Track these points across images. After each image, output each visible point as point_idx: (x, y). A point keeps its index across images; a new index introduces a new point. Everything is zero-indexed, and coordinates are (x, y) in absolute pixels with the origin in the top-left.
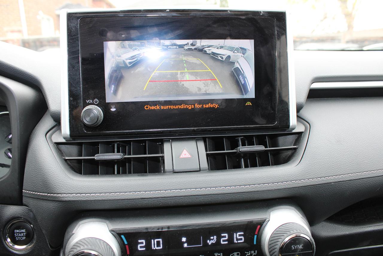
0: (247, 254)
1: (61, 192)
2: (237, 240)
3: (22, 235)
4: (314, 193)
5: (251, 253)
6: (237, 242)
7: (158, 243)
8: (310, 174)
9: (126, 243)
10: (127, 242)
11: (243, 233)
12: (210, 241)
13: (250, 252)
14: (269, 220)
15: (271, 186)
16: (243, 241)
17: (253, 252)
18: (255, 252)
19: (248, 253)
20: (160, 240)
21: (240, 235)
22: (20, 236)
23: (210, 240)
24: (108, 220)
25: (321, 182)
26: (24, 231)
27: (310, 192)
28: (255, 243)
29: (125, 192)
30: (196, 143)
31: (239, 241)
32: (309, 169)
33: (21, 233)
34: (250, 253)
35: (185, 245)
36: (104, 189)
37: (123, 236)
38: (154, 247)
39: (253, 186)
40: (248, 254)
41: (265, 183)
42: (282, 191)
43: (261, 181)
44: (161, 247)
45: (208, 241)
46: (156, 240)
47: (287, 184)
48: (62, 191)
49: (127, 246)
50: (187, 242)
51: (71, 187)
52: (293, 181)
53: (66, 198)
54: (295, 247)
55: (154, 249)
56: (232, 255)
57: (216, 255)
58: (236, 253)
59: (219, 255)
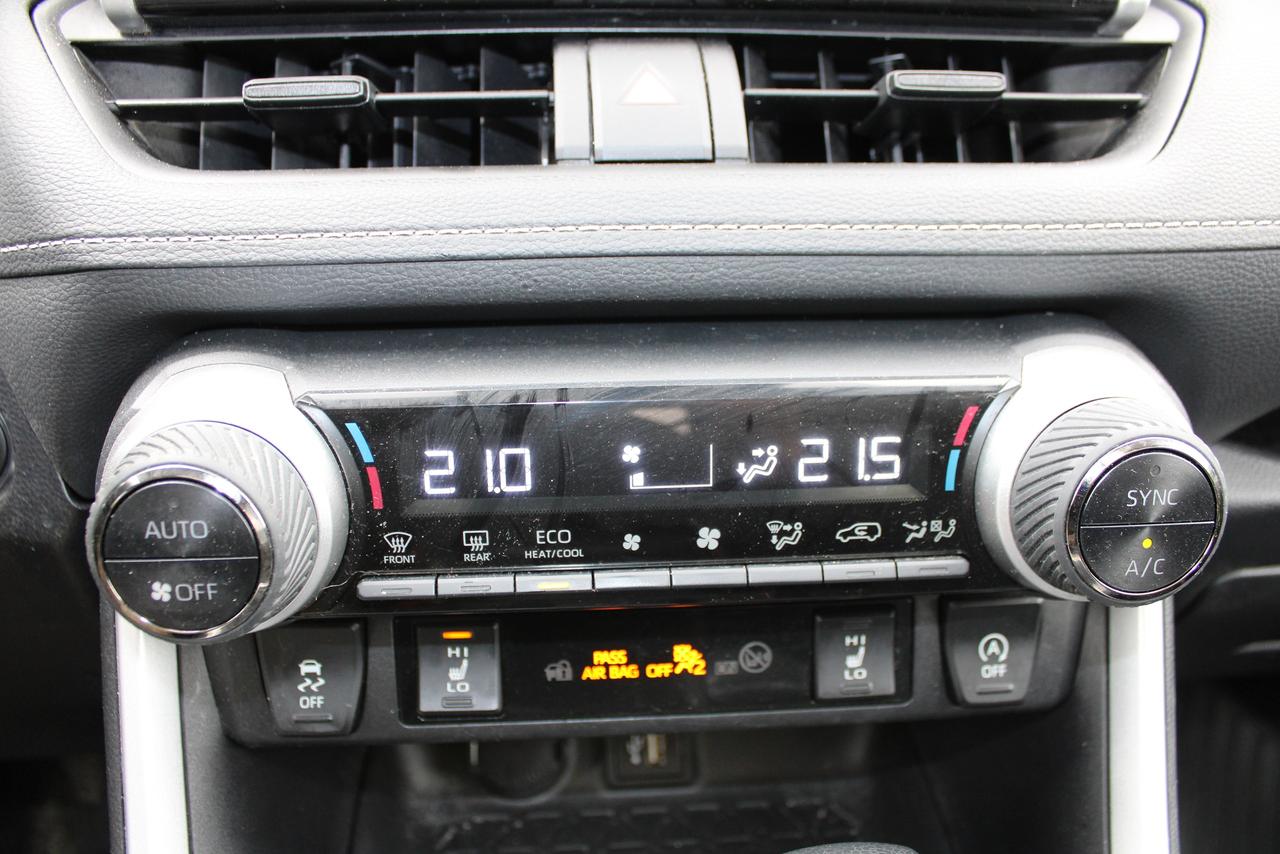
0: (911, 531)
1: (81, 229)
2: (873, 467)
4: (1219, 286)
5: (928, 527)
6: (867, 478)
7: (514, 466)
8: (1207, 198)
9: (367, 456)
10: (373, 451)
11: (897, 440)
12: (747, 467)
13: (925, 523)
14: (1018, 387)
15: (1036, 233)
16: (896, 474)
17: (936, 525)
18: (945, 527)
19: (915, 527)
20: (525, 452)
21: (885, 449)
23: (750, 461)
24: (293, 360)
25: (1256, 238)
27: (1205, 279)
28: (950, 485)
29: (369, 226)
30: (701, 55)
31: (878, 476)
32: (1204, 178)
34: (924, 530)
35: (637, 481)
36: (273, 213)
37: (353, 428)
38: (497, 483)
39: (956, 227)
40: (918, 531)
41: (1007, 218)
42: (1084, 262)
43: (992, 210)
44: (527, 486)
45: (741, 468)
46: (505, 452)
47: (1104, 231)
48: (87, 226)
49: (373, 473)
50: (646, 464)
51: (126, 207)
52: (1134, 221)
53: (103, 255)
54: (1140, 500)
55: (497, 491)
56: (845, 535)
57: (774, 529)
58: (864, 525)
59: (788, 528)
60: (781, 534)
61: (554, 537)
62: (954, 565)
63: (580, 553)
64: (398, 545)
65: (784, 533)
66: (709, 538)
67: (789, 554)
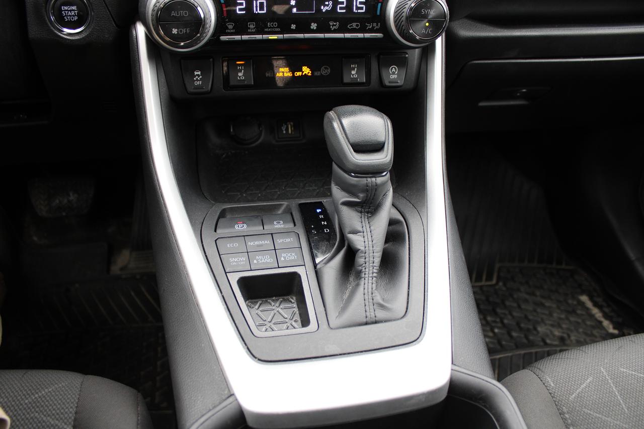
0: (368, 26)
2: (358, 8)
3: (73, 13)
6: (356, 11)
7: (261, 5)
11: (364, 1)
12: (324, 7)
13: (372, 24)
16: (364, 11)
17: (375, 24)
18: (377, 25)
20: (264, 1)
21: (361, 3)
22: (70, 16)
23: (325, 5)
26: (74, 8)
28: (378, 13)
31: (359, 11)
33: (71, 11)
35: (295, 10)
38: (257, 10)
40: (370, 26)
44: (265, 11)
45: (322, 7)
46: (259, 1)
49: (224, 6)
50: (297, 6)
54: (425, 12)
55: (257, 12)
56: (350, 26)
57: (331, 24)
58: (355, 24)
59: (335, 24)
60: (333, 25)
61: (272, 25)
62: (380, 35)
63: (279, 30)
64: (230, 27)
65: (334, 25)
66: (314, 26)
67: (335, 31)
